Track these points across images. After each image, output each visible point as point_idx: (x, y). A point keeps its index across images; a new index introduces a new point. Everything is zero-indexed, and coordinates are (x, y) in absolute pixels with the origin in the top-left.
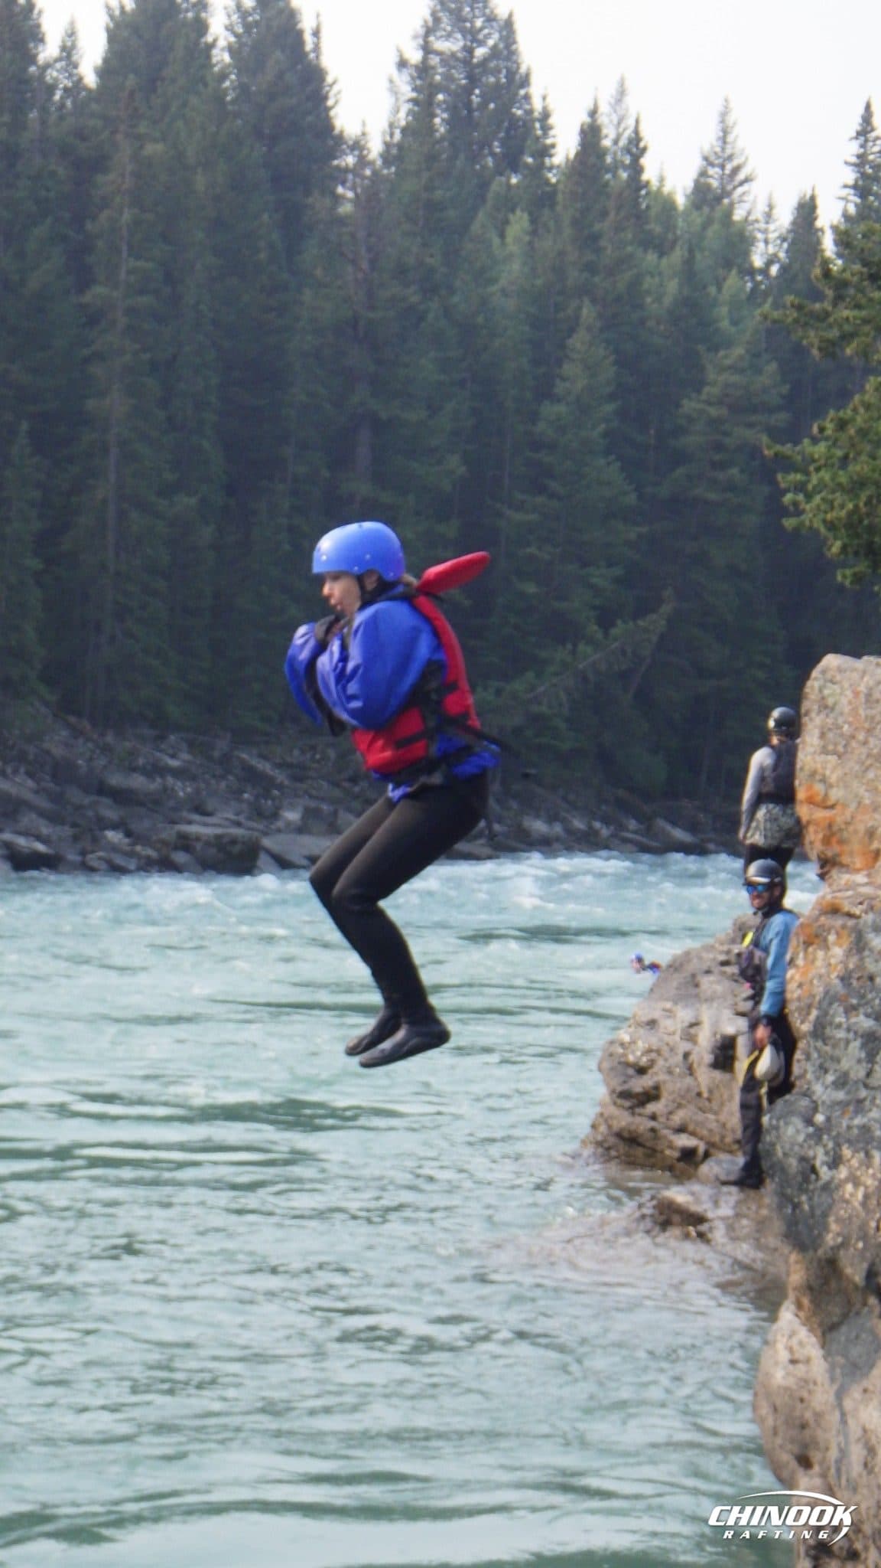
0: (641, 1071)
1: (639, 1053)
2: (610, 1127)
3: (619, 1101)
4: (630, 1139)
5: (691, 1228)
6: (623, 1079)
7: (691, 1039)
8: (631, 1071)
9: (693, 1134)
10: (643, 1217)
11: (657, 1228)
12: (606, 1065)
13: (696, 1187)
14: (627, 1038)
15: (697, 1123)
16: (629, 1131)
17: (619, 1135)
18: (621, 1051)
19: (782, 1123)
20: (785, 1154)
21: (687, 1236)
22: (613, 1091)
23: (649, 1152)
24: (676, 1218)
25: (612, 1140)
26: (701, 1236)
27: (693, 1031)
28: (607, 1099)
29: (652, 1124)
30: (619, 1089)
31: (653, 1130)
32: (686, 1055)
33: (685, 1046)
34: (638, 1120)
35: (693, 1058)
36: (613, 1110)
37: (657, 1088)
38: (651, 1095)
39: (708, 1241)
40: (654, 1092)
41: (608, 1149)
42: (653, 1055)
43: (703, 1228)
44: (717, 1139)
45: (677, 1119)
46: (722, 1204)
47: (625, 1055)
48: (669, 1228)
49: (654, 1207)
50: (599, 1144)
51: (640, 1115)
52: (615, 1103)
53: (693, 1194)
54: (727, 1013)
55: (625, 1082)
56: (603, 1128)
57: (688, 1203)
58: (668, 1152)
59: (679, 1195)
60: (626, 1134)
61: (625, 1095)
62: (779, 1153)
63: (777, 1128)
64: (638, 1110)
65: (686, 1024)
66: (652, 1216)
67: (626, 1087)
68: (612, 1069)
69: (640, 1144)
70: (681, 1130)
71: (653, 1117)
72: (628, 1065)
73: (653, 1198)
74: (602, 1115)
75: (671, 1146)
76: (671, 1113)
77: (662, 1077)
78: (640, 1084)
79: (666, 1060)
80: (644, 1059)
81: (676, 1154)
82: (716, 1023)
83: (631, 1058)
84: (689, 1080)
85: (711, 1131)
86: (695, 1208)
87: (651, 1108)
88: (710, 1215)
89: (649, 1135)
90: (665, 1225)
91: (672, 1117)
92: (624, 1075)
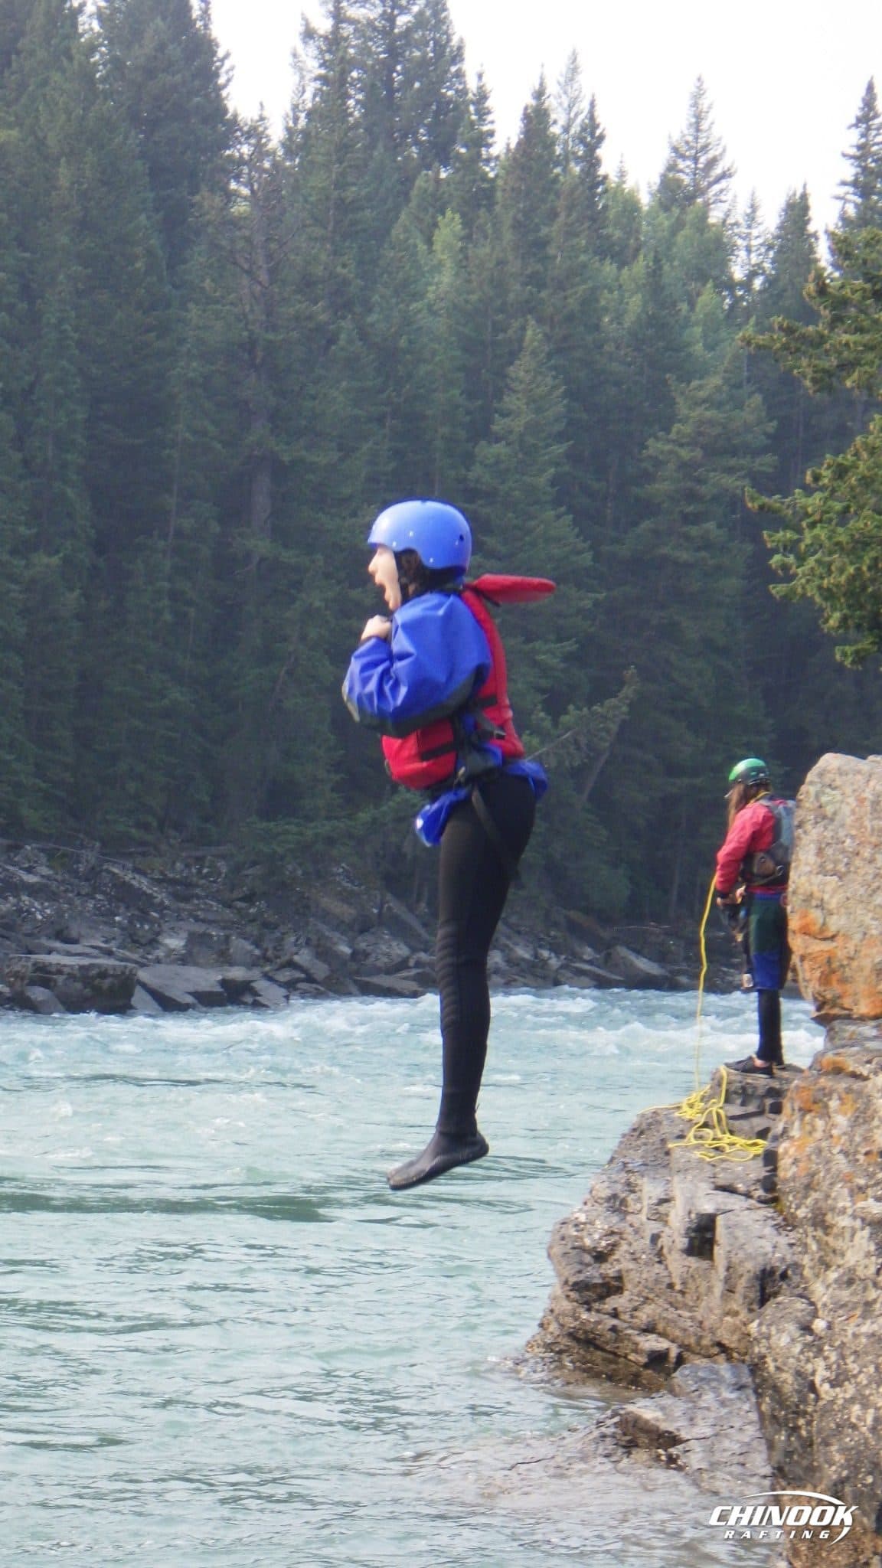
0: (601, 1257)
1: (596, 1236)
2: (562, 1326)
3: (573, 1295)
4: (585, 1340)
5: (661, 1451)
6: (578, 1267)
7: (662, 1219)
8: (588, 1258)
9: (663, 1335)
10: (604, 1436)
11: (620, 1451)
12: (557, 1250)
13: (668, 1400)
14: (582, 1218)
15: (668, 1321)
16: (586, 1332)
17: (572, 1335)
18: (575, 1233)
19: (773, 1330)
20: (778, 1368)
21: (655, 1461)
22: (566, 1282)
23: (611, 1356)
24: (643, 1439)
25: (565, 1342)
26: (672, 1460)
27: (662, 1209)
28: (559, 1292)
29: (615, 1322)
30: (572, 1280)
31: (614, 1329)
32: (655, 1238)
33: (654, 1227)
34: (593, 1317)
35: (664, 1241)
36: (567, 1306)
37: (619, 1278)
38: (613, 1287)
39: (680, 1469)
40: (616, 1283)
41: (560, 1352)
42: (613, 1239)
43: (673, 1451)
44: (692, 1340)
45: (644, 1316)
46: (701, 1423)
47: (580, 1238)
48: (634, 1451)
49: (617, 1425)
50: (548, 1347)
51: (598, 1311)
52: (568, 1296)
53: (663, 1409)
54: (705, 1187)
55: (580, 1272)
56: (553, 1327)
57: (657, 1420)
58: (632, 1357)
59: (647, 1409)
60: (581, 1335)
61: (578, 1287)
62: (771, 1366)
63: (768, 1337)
64: (596, 1305)
65: (655, 1201)
66: (613, 1436)
67: (581, 1277)
68: (564, 1255)
69: (598, 1348)
70: (649, 1329)
71: (615, 1314)
72: (583, 1249)
73: (615, 1414)
74: (552, 1311)
75: (636, 1351)
76: (635, 1309)
77: (626, 1265)
78: (594, 1274)
79: (630, 1244)
80: (604, 1243)
81: (643, 1360)
82: (691, 1200)
83: (588, 1242)
84: (658, 1268)
85: (685, 1330)
86: (664, 1426)
87: (613, 1302)
88: (684, 1435)
89: (610, 1335)
90: (630, 1446)
91: (636, 1313)
92: (581, 1263)
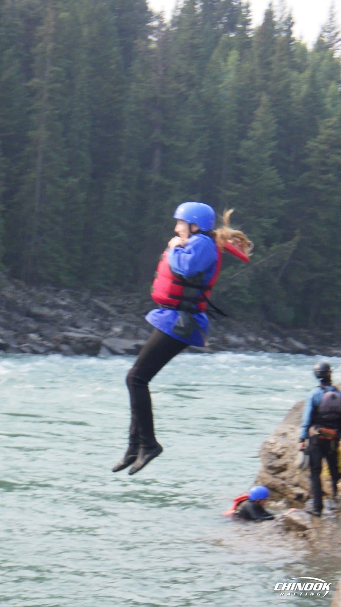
0: (279, 457)
1: (278, 448)
3: (268, 471)
4: (273, 489)
5: (299, 532)
6: (270, 460)
8: (274, 457)
9: (302, 487)
11: (285, 532)
12: (263, 454)
13: (303, 513)
14: (272, 441)
15: (305, 483)
16: (272, 485)
18: (269, 447)
21: (297, 536)
22: (265, 466)
23: (281, 495)
24: (293, 527)
26: (304, 536)
28: (263, 469)
29: (283, 482)
30: (268, 465)
31: (283, 485)
34: (277, 480)
36: (265, 475)
37: (285, 465)
38: (283, 469)
39: (307, 539)
40: (284, 467)
42: (284, 450)
43: (306, 532)
45: (295, 480)
46: (315, 521)
47: (270, 449)
49: (284, 521)
51: (277, 477)
52: (266, 472)
53: (301, 516)
55: (271, 462)
57: (298, 520)
58: (291, 496)
59: (295, 516)
61: (271, 468)
64: (277, 475)
66: (282, 526)
67: (271, 464)
68: (265, 455)
69: (277, 491)
70: (297, 485)
71: (283, 479)
72: (272, 453)
73: (283, 517)
74: (259, 477)
75: (292, 493)
76: (292, 477)
77: (289, 460)
78: (278, 463)
79: (290, 452)
80: (280, 451)
81: (294, 497)
83: (274, 451)
86: (303, 523)
87: (283, 474)
88: (309, 526)
89: (281, 487)
90: (288, 530)
91: (292, 479)
92: (270, 458)
